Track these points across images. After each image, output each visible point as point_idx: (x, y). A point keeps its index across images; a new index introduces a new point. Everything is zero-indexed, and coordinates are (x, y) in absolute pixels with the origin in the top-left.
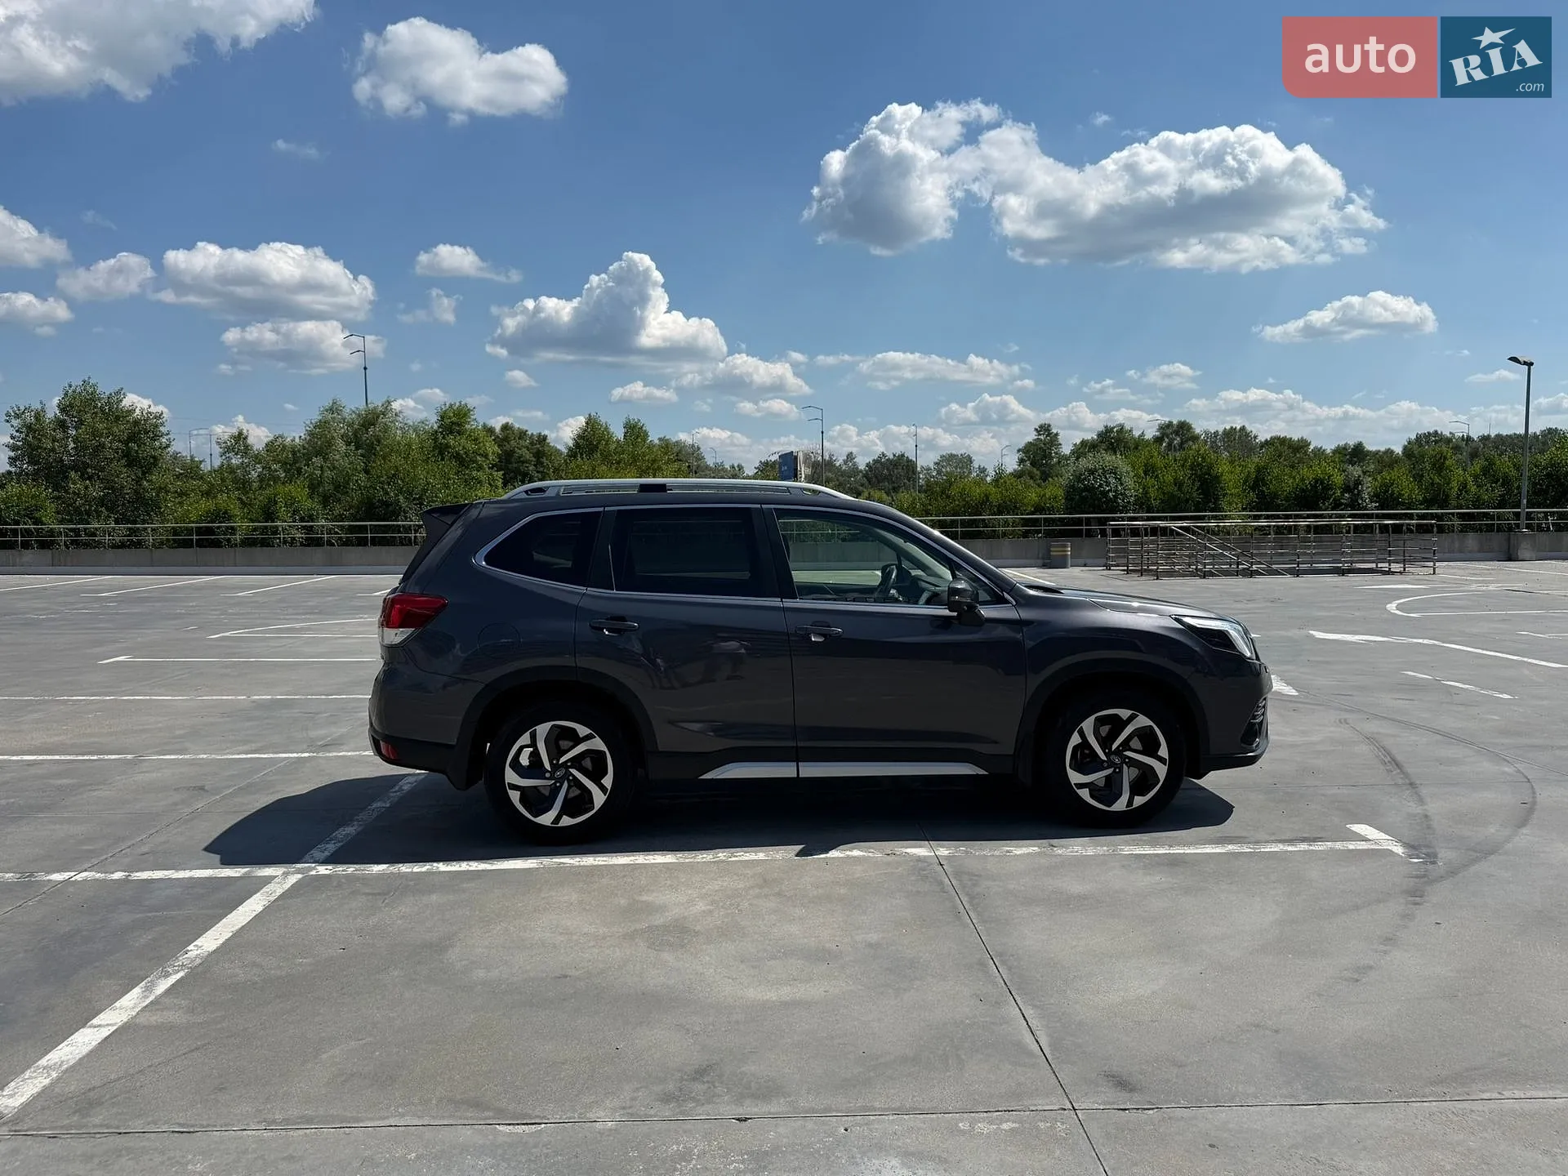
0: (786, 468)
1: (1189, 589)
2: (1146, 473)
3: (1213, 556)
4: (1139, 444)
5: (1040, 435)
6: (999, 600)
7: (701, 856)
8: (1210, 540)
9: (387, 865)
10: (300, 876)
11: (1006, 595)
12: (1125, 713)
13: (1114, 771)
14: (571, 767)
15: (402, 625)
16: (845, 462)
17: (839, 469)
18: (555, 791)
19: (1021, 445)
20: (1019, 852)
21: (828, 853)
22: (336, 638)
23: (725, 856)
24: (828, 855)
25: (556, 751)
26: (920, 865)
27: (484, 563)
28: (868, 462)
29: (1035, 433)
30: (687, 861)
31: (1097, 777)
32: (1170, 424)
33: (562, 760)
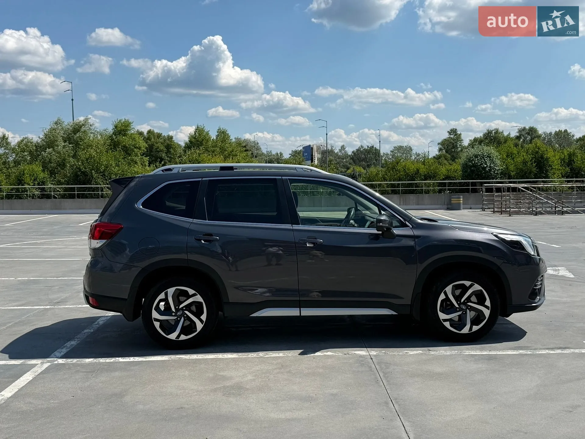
0: (306, 154)
1: (527, 221)
2: (507, 156)
3: (542, 203)
4: (507, 139)
5: (451, 135)
6: (403, 225)
7: (251, 355)
8: (539, 194)
9: (93, 359)
10: (49, 364)
11: (407, 223)
12: (467, 283)
13: (463, 313)
14: (185, 310)
15: (100, 238)
16: (340, 151)
17: (337, 154)
18: (177, 322)
19: (440, 141)
20: (411, 353)
21: (315, 353)
22: (60, 248)
23: (263, 355)
24: (315, 354)
25: (177, 302)
26: (361, 359)
27: (141, 207)
28: (353, 150)
29: (448, 134)
30: (244, 357)
31: (454, 316)
32: (524, 129)
33: (181, 306)
